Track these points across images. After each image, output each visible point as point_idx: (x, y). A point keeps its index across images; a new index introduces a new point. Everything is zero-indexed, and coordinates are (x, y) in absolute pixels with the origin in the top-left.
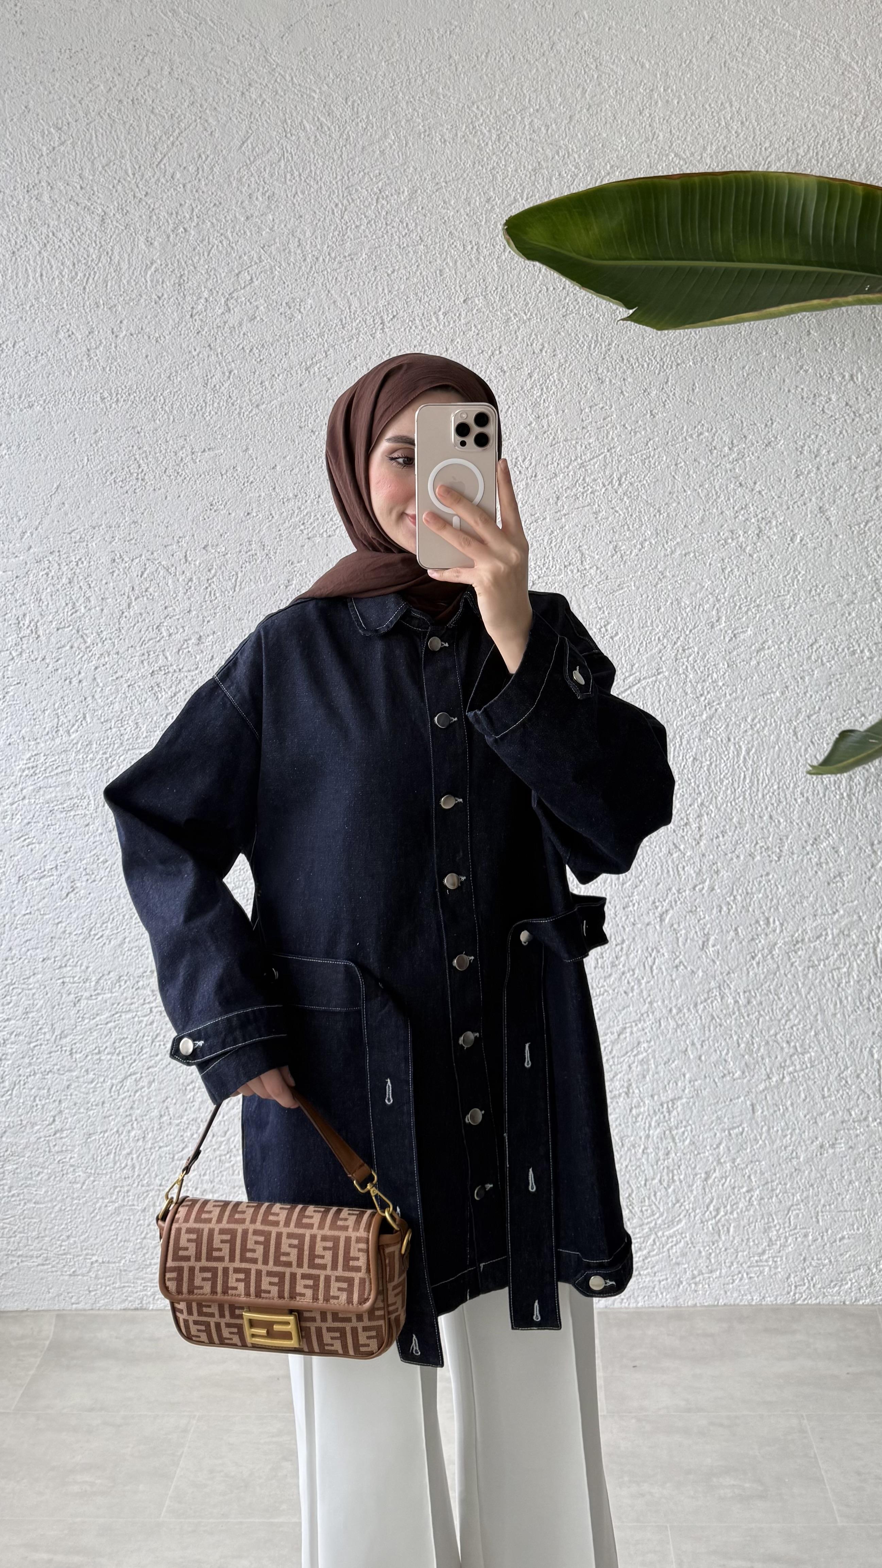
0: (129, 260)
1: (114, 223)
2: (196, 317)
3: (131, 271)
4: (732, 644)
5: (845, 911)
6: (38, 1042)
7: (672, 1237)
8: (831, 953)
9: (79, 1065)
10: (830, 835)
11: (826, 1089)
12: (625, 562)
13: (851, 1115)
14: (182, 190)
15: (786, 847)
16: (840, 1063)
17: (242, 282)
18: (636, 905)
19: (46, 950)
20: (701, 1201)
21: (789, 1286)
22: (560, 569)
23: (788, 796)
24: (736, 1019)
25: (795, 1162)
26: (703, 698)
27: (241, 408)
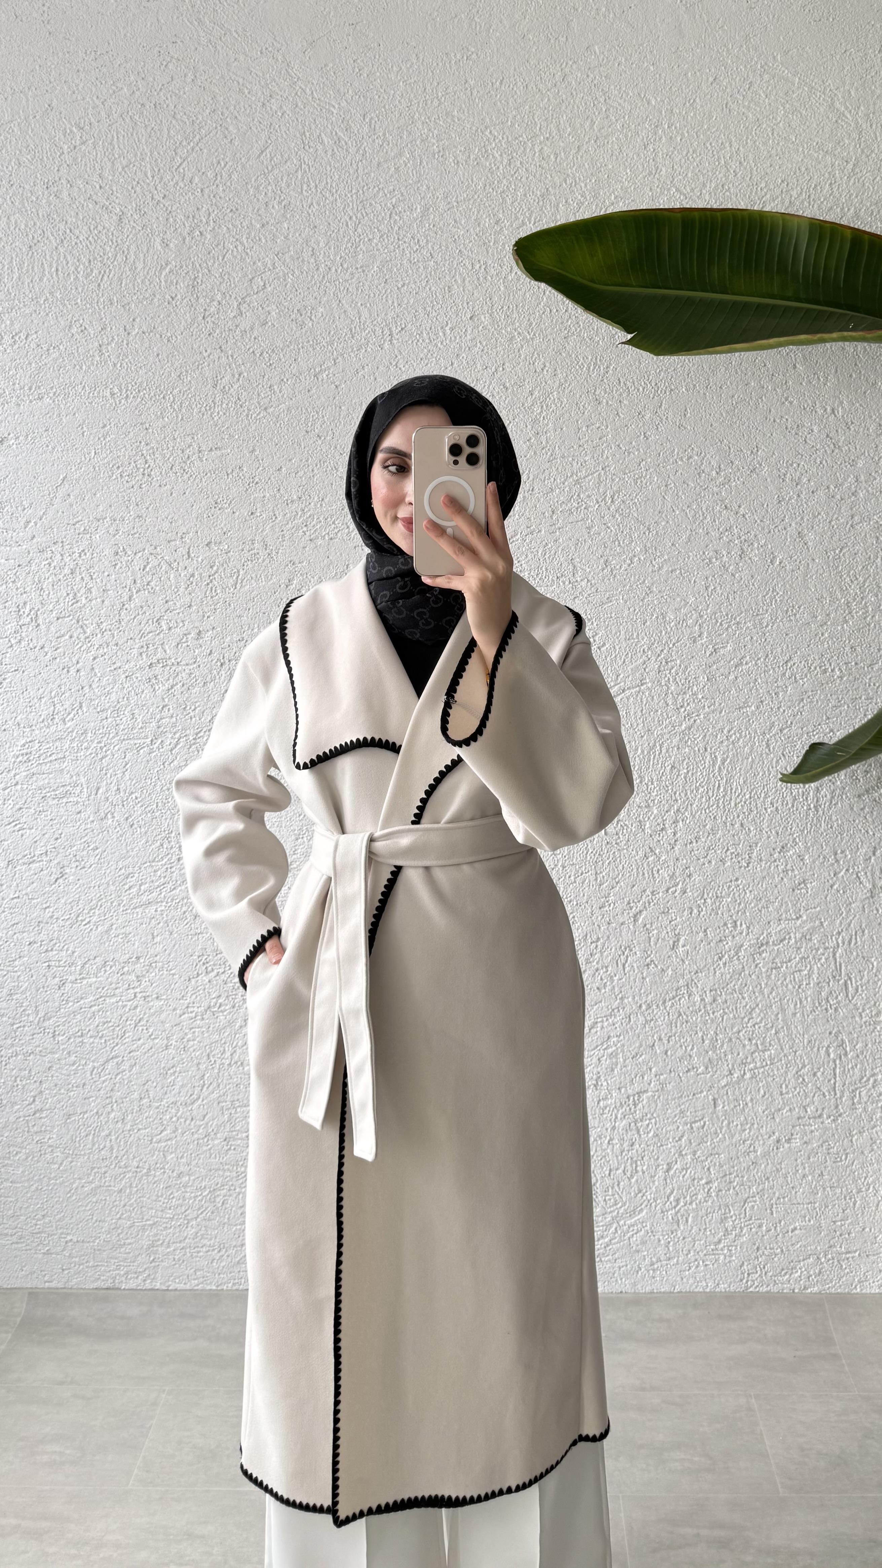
0: (144, 260)
1: (132, 223)
2: (209, 319)
3: (146, 271)
4: (713, 658)
5: (808, 916)
6: (22, 1024)
7: (634, 1228)
8: (793, 956)
9: (61, 1048)
10: (796, 843)
11: (784, 1086)
12: (615, 576)
13: (807, 1112)
14: (199, 194)
15: (755, 854)
16: (797, 1061)
17: (255, 287)
18: (612, 905)
19: (33, 934)
20: (662, 1192)
21: (743, 1273)
23: (759, 805)
24: (702, 1018)
25: (752, 1155)
26: (683, 707)
27: (249, 410)
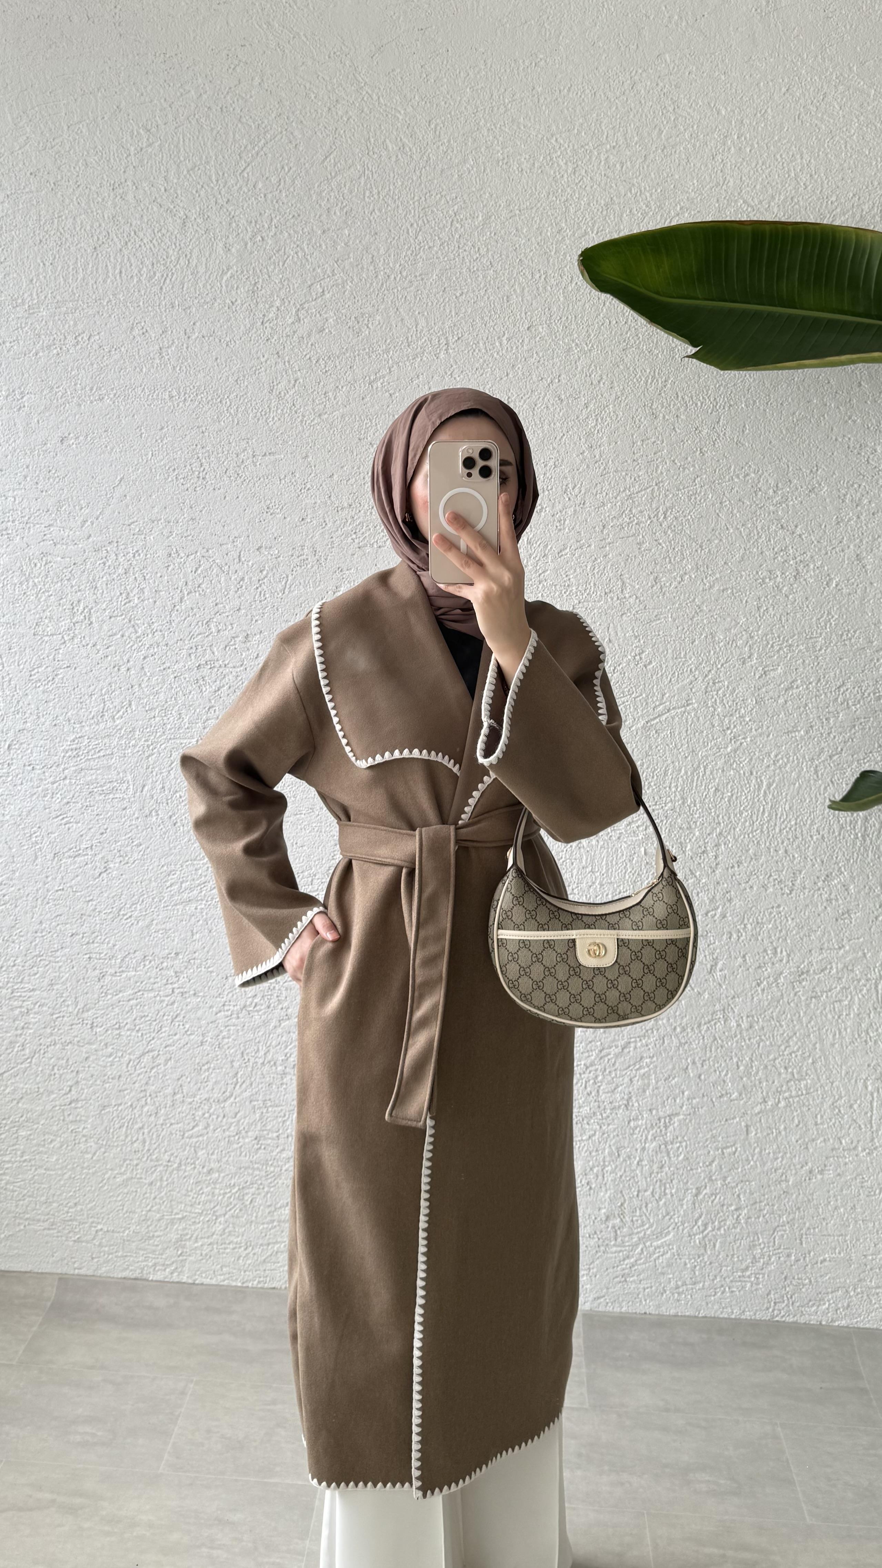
0: (206, 264)
1: (195, 227)
2: (267, 324)
3: (208, 275)
4: (762, 681)
5: (850, 946)
7: (659, 1247)
8: (834, 986)
9: (99, 1039)
10: (842, 873)
11: (819, 1116)
12: (664, 594)
13: (841, 1143)
14: (262, 201)
15: (798, 881)
16: (834, 1092)
17: (313, 294)
19: (76, 925)
20: (690, 1216)
21: (769, 1302)
22: (601, 596)
23: (805, 832)
24: (737, 1042)
25: (784, 1185)
26: (729, 732)
27: (303, 416)
